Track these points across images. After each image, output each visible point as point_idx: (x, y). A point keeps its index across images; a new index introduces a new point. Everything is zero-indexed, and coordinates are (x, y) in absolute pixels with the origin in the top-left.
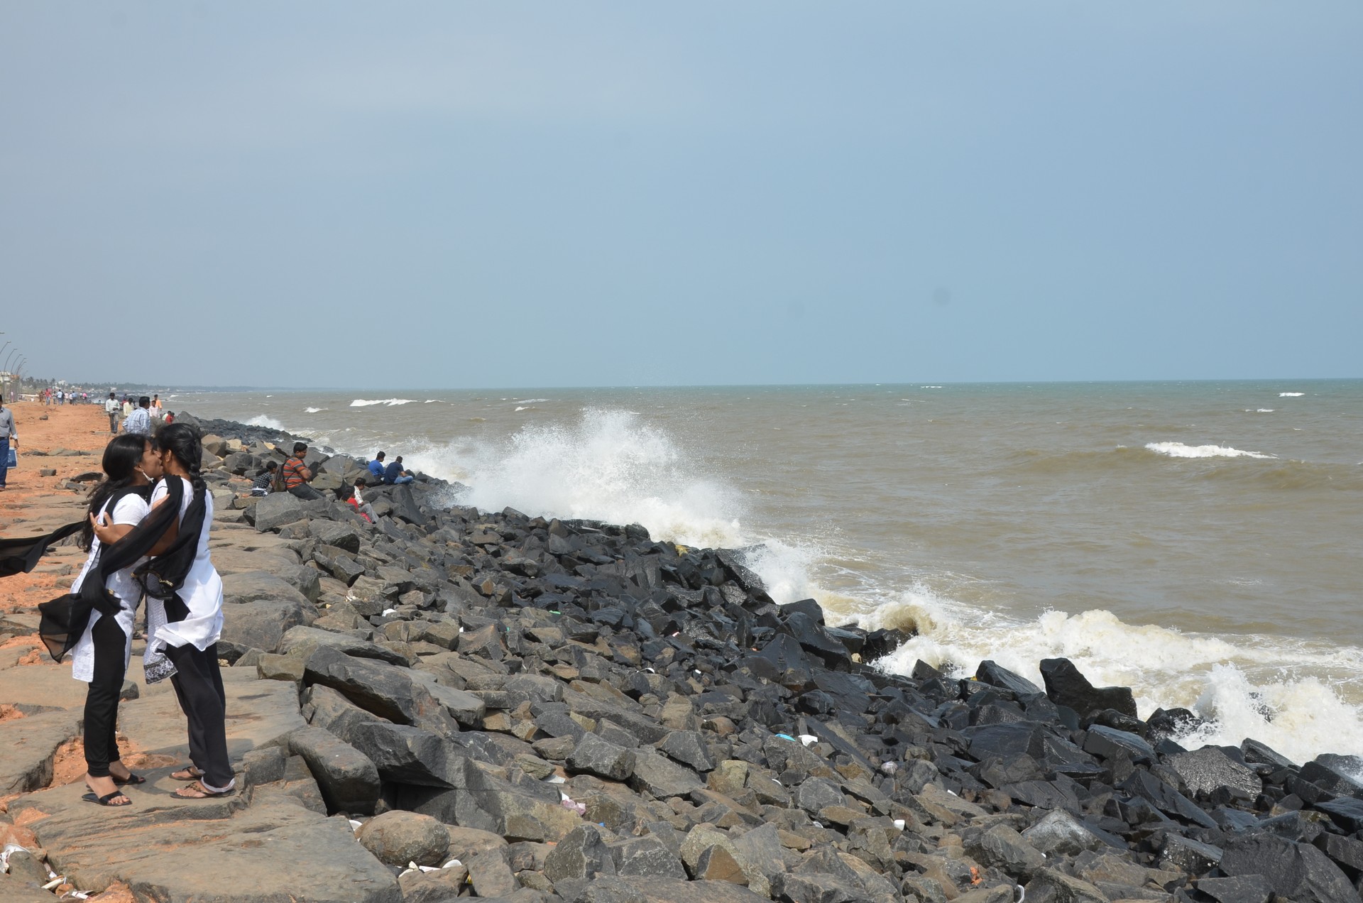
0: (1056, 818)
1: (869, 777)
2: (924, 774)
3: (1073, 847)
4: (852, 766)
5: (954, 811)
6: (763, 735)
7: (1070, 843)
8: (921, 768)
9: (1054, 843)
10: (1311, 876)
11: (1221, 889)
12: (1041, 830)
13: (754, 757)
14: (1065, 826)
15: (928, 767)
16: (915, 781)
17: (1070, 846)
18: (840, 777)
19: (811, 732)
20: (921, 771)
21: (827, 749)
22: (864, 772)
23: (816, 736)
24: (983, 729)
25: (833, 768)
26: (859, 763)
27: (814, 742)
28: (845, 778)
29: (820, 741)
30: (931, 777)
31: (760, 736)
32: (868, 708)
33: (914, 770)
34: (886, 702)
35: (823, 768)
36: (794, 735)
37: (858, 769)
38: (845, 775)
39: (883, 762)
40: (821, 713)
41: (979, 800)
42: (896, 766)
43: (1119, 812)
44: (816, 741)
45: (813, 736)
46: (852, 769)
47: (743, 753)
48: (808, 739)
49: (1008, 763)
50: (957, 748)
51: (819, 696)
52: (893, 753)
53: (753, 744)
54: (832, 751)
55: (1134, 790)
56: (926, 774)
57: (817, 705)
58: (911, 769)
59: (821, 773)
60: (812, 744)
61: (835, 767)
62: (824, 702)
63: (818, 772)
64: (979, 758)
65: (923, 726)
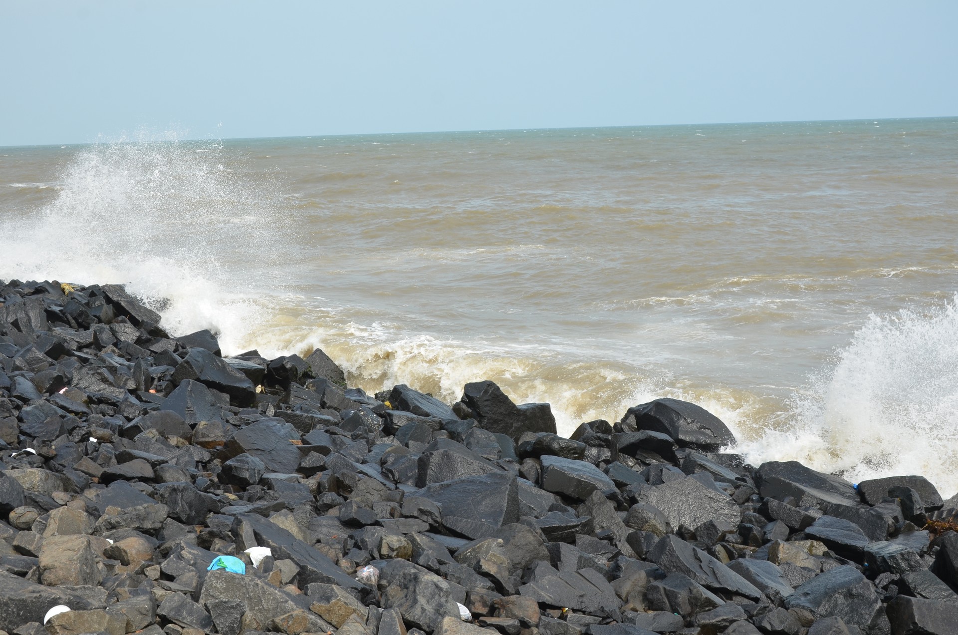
1: (361, 616)
2: (433, 596)
4: (335, 604)
6: (195, 559)
8: (426, 588)
13: (190, 613)
15: (437, 586)
16: (423, 610)
18: (320, 622)
19: (260, 542)
20: (427, 592)
21: (288, 568)
22: (355, 611)
23: (268, 546)
24: (448, 486)
25: (310, 610)
26: (347, 598)
27: (267, 557)
28: (330, 624)
29: (277, 555)
30: (443, 600)
31: (192, 562)
32: (300, 464)
33: (417, 591)
34: (321, 455)
35: (297, 615)
36: (237, 546)
37: (346, 608)
38: (327, 617)
39: (358, 565)
40: (252, 484)
41: (497, 612)
42: (377, 572)
43: (666, 600)
44: (270, 554)
45: (264, 548)
46: (336, 609)
47: (173, 608)
48: (258, 554)
49: (507, 541)
50: (431, 521)
51: (247, 463)
52: (366, 548)
53: (184, 580)
54: (295, 570)
55: (667, 564)
56: (437, 597)
57: (246, 475)
58: (411, 588)
59: (293, 624)
60: (267, 564)
61: (311, 607)
62: (255, 469)
63: (290, 623)
64: (458, 530)
65: (382, 493)
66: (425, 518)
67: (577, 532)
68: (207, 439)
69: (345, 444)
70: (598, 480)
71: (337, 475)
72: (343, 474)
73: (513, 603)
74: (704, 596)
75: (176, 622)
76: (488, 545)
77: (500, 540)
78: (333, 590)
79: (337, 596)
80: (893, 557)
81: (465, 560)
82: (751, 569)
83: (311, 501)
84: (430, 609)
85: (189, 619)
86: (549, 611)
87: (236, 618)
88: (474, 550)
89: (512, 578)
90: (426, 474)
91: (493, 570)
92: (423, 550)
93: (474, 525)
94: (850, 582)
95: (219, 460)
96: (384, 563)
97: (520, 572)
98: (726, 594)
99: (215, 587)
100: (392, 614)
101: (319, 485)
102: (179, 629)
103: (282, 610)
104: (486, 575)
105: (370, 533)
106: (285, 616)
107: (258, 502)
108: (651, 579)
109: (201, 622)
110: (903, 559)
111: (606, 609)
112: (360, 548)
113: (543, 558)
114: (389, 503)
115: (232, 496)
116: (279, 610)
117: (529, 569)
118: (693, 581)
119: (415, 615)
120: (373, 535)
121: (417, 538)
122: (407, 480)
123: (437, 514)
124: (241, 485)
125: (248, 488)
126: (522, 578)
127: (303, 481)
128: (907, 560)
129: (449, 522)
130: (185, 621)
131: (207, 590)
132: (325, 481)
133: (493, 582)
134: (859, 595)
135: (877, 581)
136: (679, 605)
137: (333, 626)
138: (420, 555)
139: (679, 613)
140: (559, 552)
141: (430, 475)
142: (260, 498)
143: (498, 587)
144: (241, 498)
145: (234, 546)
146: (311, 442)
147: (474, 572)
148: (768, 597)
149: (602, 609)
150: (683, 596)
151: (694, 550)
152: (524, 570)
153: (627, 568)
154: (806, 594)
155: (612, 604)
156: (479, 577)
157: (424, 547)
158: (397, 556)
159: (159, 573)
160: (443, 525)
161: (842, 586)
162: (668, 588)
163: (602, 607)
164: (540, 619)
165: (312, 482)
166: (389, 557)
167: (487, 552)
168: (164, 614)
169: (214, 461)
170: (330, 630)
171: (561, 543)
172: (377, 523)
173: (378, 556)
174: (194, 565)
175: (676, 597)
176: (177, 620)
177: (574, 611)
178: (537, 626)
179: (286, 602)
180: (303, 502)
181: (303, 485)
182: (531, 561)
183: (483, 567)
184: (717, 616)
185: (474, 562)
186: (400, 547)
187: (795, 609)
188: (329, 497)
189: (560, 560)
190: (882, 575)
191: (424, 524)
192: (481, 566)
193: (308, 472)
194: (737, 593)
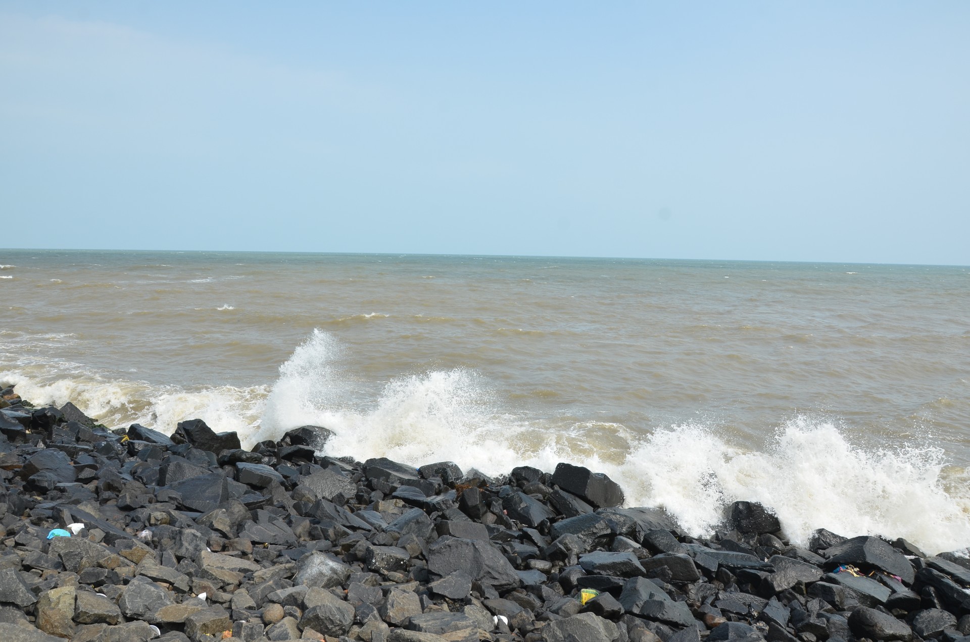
0: (319, 561)
1: (152, 555)
2: (192, 541)
3: (334, 580)
4: (135, 549)
5: (232, 570)
6: (37, 533)
7: (333, 577)
8: (188, 537)
9: (322, 581)
10: (487, 562)
11: (446, 588)
12: (312, 573)
13: (47, 561)
14: (326, 565)
15: (194, 535)
16: (187, 549)
17: (333, 580)
18: (126, 561)
19: (76, 520)
20: (189, 539)
21: (98, 534)
22: (148, 552)
23: (82, 522)
24: (183, 483)
25: (119, 554)
26: (142, 545)
27: (83, 529)
28: (132, 561)
29: (88, 527)
30: (198, 542)
31: (35, 535)
32: (78, 476)
33: (182, 539)
34: (92, 470)
35: (113, 557)
36: (60, 525)
37: (142, 551)
38: (130, 558)
39: (137, 531)
40: (50, 490)
41: (227, 549)
42: (151, 533)
43: (322, 534)
44: (84, 527)
45: (79, 524)
46: (136, 552)
47: (34, 560)
48: (77, 527)
49: (227, 510)
50: (176, 503)
51: (46, 477)
52: (140, 520)
53: (33, 545)
54: (103, 535)
55: (320, 515)
56: (195, 541)
57: (46, 484)
58: (178, 538)
59: (111, 563)
60: (83, 533)
61: (120, 553)
62: (51, 481)
63: (109, 562)
64: (194, 508)
65: (142, 489)
66: (173, 502)
67: (264, 504)
68: (6, 464)
69: (104, 463)
70: (273, 475)
71: (109, 481)
72: (112, 480)
73: (237, 542)
74: (342, 530)
75: (37, 568)
76: (216, 513)
77: (224, 510)
78: (133, 541)
79: (137, 545)
80: (438, 503)
81: (203, 522)
82: (365, 516)
83: (94, 498)
84: (191, 548)
85: (46, 565)
86: (256, 545)
87: (78, 561)
88: (208, 517)
89: (232, 531)
90: (165, 477)
91: (220, 527)
92: (177, 519)
93: (204, 504)
94: (417, 516)
95: (20, 477)
96: (154, 528)
97: (235, 528)
98: (354, 528)
99: (58, 546)
100: (169, 553)
101: (97, 488)
102: (40, 571)
103: (102, 556)
104: (217, 530)
105: (140, 513)
106: (106, 558)
107: (58, 501)
108: (312, 525)
109: (54, 566)
110: (444, 504)
111: (289, 541)
112: (136, 521)
113: (249, 519)
114: (147, 495)
115: (39, 498)
116: (100, 556)
117: (241, 525)
118: (336, 523)
119: (183, 552)
120: (142, 513)
121: (172, 513)
122: (152, 482)
123: (180, 499)
124: (43, 491)
125: (47, 493)
126: (237, 530)
127: (85, 486)
128: (445, 504)
129: (188, 503)
130: (43, 566)
131: (53, 548)
132: (101, 485)
133: (221, 533)
134: (423, 522)
135: (431, 516)
136: (329, 535)
137: (134, 563)
138: (176, 522)
139: (329, 540)
140: (257, 515)
141: (168, 478)
142: (59, 498)
143: (224, 535)
144: (45, 499)
145: (58, 524)
146: (81, 462)
147: (209, 529)
148: (375, 528)
149: (287, 542)
150: (331, 532)
151: (335, 506)
152: (238, 526)
153: (296, 521)
154: (395, 525)
155: (293, 539)
156: (213, 532)
157: (177, 517)
158: (161, 524)
159: (14, 543)
160: (184, 506)
161: (413, 518)
162: (323, 527)
163: (287, 541)
164: (253, 550)
165: (92, 486)
166: (155, 525)
167: (216, 517)
168: (28, 564)
169: (16, 478)
170: (133, 565)
171: (258, 510)
172: (142, 507)
173: (149, 525)
174: (37, 536)
175: (328, 532)
176: (37, 566)
177: (271, 544)
178: (251, 554)
179: (105, 551)
180: (89, 498)
181: (86, 488)
182: (241, 521)
183: (215, 526)
184: (349, 540)
185: (208, 524)
186: (162, 518)
187: (390, 532)
188: (106, 494)
189: (258, 520)
190: (433, 513)
191: (173, 505)
192: (213, 525)
193: (87, 481)
194: (359, 528)
